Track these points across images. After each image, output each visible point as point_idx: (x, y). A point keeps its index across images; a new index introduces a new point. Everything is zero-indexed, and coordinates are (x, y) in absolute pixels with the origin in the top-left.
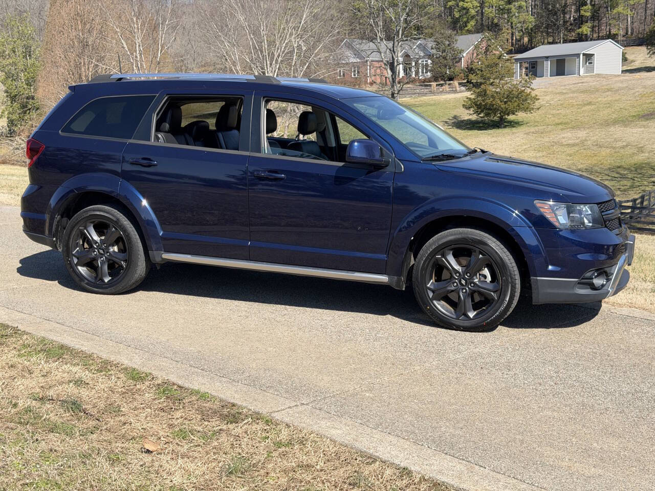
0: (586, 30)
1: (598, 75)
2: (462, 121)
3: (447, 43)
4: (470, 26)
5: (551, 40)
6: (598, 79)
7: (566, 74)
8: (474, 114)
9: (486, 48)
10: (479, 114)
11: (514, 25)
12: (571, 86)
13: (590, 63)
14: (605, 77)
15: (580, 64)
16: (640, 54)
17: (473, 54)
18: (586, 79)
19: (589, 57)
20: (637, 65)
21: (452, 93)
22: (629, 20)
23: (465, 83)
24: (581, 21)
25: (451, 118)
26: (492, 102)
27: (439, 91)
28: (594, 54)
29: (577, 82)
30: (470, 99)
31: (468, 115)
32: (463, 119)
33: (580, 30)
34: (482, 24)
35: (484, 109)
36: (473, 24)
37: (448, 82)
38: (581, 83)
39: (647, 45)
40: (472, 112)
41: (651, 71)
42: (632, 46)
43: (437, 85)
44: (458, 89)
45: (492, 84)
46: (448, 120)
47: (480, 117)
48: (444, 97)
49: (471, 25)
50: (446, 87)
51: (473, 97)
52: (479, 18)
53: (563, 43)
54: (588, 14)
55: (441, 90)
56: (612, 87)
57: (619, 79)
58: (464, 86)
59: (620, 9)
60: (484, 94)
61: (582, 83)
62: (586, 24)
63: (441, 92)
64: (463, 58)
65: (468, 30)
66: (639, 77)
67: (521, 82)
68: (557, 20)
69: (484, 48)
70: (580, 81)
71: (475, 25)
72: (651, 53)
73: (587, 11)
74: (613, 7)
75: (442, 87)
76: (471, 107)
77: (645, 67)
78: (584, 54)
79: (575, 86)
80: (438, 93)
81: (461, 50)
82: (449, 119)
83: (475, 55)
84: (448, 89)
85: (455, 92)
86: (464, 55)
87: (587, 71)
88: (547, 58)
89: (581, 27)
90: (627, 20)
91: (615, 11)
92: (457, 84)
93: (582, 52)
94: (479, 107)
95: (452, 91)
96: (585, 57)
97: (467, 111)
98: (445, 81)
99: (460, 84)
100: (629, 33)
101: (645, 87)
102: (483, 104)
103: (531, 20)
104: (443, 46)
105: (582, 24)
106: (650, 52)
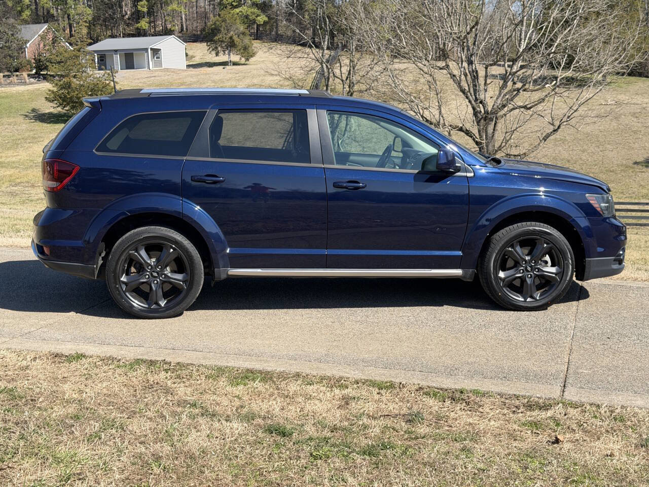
0: (145, 25)
1: (167, 70)
2: (44, 115)
3: (10, 33)
4: (25, 16)
5: (109, 33)
6: (168, 74)
7: (135, 67)
8: (58, 107)
9: (53, 39)
10: (64, 107)
11: (71, 17)
12: (144, 80)
13: (158, 58)
14: (174, 71)
15: (148, 58)
16: (198, 50)
17: (39, 45)
18: (157, 73)
19: (156, 52)
20: (197, 60)
21: (21, 85)
22: (183, 17)
23: (34, 74)
24: (137, 16)
25: (30, 111)
26: (77, 94)
27: (6, 83)
28: (160, 49)
29: (149, 76)
30: (53, 92)
31: (49, 108)
32: (43, 112)
33: (139, 25)
34: (37, 15)
35: (69, 102)
36: (29, 14)
37: (15, 73)
38: (153, 77)
39: (207, 42)
40: (55, 106)
41: (212, 67)
42: (189, 42)
43: (4, 76)
44: (28, 81)
45: (75, 77)
46: (27, 114)
47: (66, 110)
48: (14, 89)
49: (26, 14)
50: (14, 79)
51: (55, 89)
52: (33, 7)
53: (123, 37)
54: (145, 10)
55: (9, 81)
56: (185, 82)
57: (187, 73)
58: (33, 78)
59: (174, 6)
60: (68, 86)
61: (155, 77)
62: (143, 19)
63: (10, 84)
64: (26, 49)
65: (23, 19)
66: (205, 72)
67: (104, 75)
68: (114, 13)
69: (51, 39)
70: (153, 75)
71: (30, 15)
72: (211, 49)
73: (143, 7)
74: (167, 4)
75: (10, 79)
76: (55, 100)
77: (206, 63)
78: (151, 49)
79: (149, 79)
80: (6, 85)
81: (26, 41)
82: (28, 112)
83: (42, 45)
84: (16, 81)
85: (25, 83)
86: (28, 45)
87: (156, 66)
88: (116, 51)
89: (139, 22)
90: (182, 18)
91: (170, 8)
92: (26, 76)
93: (150, 47)
94: (63, 100)
95: (21, 82)
96: (152, 51)
97: (51, 104)
98: (11, 72)
99: (29, 75)
100: (185, 29)
101: (214, 81)
102: (68, 97)
103: (88, 13)
104: (6, 36)
105: (139, 19)
106: (209, 49)
